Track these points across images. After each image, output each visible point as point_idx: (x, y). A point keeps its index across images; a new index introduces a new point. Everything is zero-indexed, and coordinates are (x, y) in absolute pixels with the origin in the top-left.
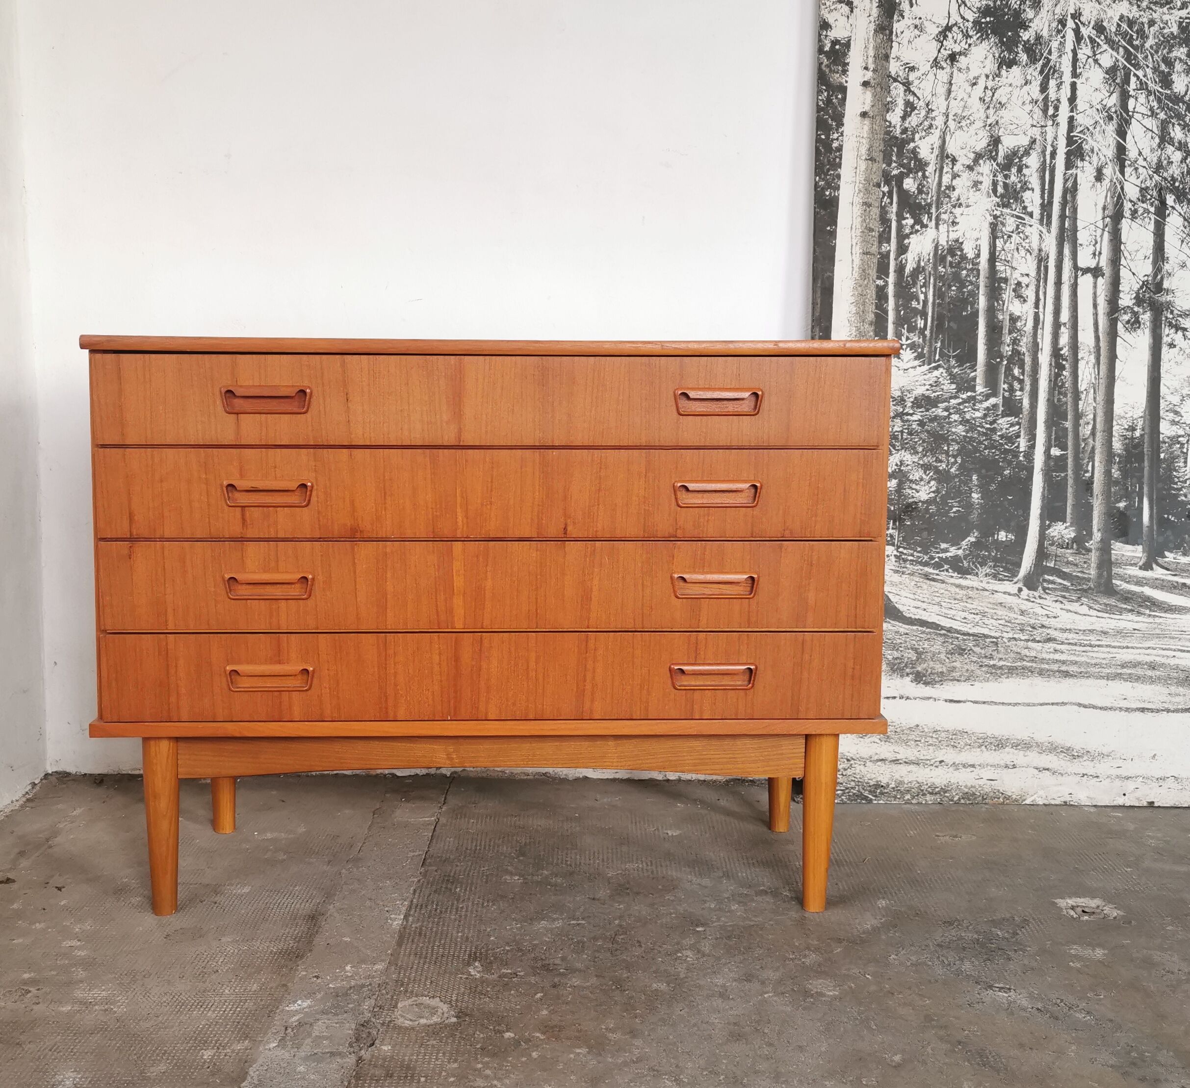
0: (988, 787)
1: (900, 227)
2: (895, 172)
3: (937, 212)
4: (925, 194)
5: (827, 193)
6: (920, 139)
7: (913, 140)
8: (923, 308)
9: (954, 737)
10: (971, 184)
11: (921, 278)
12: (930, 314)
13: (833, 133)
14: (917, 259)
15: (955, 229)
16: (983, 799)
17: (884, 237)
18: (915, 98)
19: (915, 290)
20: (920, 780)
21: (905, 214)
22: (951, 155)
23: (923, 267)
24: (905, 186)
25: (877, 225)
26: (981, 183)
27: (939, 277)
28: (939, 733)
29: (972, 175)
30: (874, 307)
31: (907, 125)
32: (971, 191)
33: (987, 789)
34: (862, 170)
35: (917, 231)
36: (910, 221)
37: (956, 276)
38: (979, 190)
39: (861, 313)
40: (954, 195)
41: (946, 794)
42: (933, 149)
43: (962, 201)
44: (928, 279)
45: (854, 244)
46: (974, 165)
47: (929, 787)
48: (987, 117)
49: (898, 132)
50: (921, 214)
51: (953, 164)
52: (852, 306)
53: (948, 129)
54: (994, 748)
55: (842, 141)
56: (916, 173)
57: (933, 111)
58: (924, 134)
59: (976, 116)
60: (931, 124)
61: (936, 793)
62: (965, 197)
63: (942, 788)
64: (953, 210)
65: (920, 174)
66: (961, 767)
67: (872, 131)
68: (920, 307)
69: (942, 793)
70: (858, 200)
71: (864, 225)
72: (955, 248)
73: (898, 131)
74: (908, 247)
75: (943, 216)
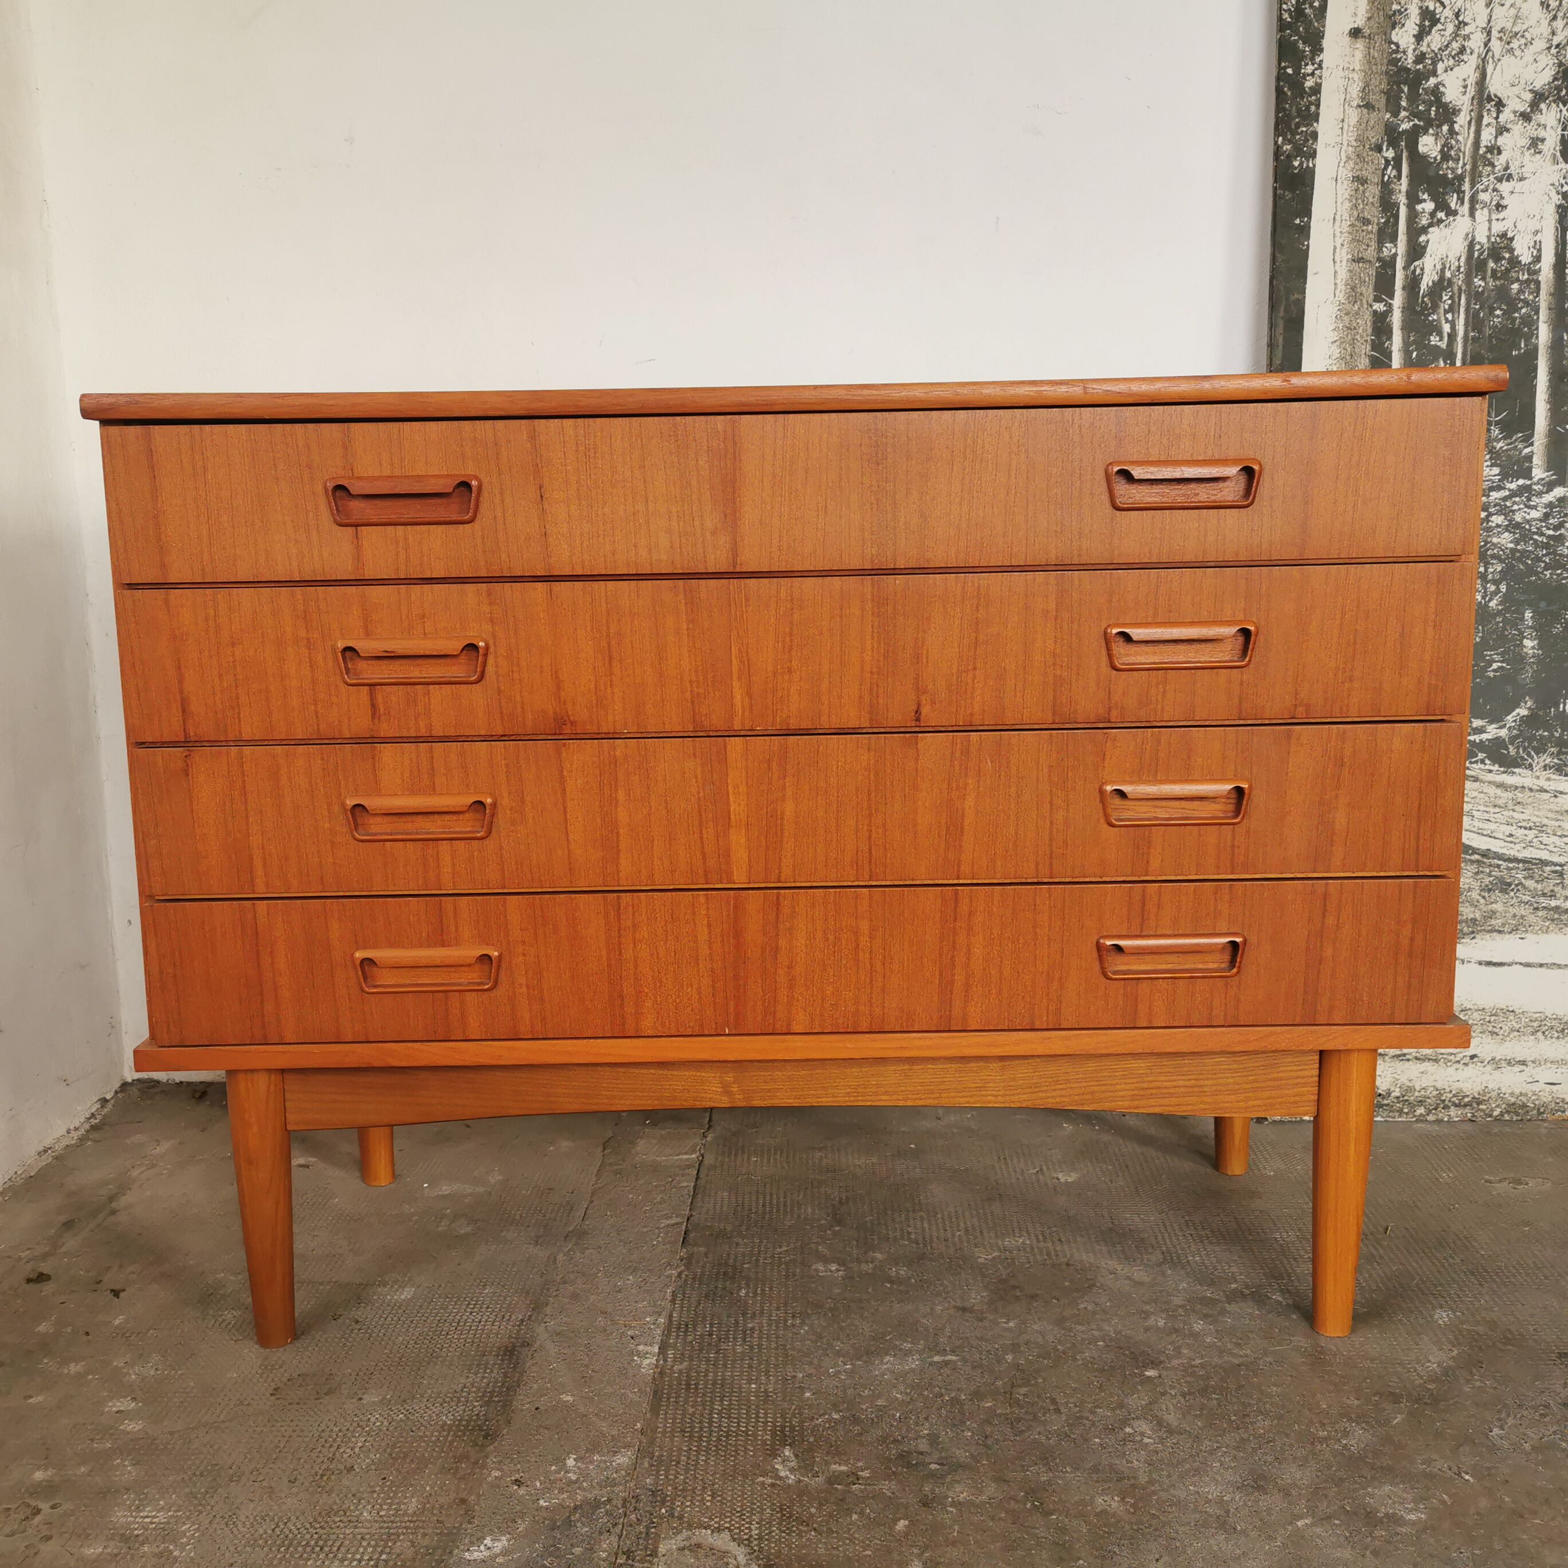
0: (1546, 1094)
1: (1413, 216)
2: (1405, 126)
3: (1472, 188)
4: (1453, 160)
5: (1296, 164)
6: (1446, 71)
7: (1434, 73)
8: (1447, 346)
9: (1493, 1018)
10: (1526, 142)
11: (1445, 298)
12: (1459, 356)
13: (1307, 65)
14: (1439, 267)
15: (1501, 216)
16: (1540, 1113)
17: (1387, 233)
18: (1438, 5)
19: (1435, 317)
20: (1439, 1085)
21: (1420, 194)
22: (1496, 96)
23: (1450, 280)
24: (1422, 149)
25: (1376, 214)
26: (1543, 140)
27: (1475, 295)
28: (1469, 1013)
29: (1529, 127)
30: (1369, 348)
31: (1424, 49)
32: (1527, 154)
33: (1546, 1098)
34: (1352, 124)
35: (1441, 221)
36: (1429, 206)
37: (1503, 294)
38: (1540, 153)
39: (1348, 358)
40: (1500, 161)
41: (1482, 1107)
42: (1465, 87)
43: (1512, 170)
44: (1457, 300)
45: (1338, 246)
46: (1532, 111)
47: (1454, 1096)
48: (1553, 33)
49: (1410, 61)
50: (1444, 194)
51: (1499, 112)
52: (1334, 347)
53: (1490, 54)
54: (1556, 1035)
55: (1320, 77)
56: (1440, 126)
57: (1466, 24)
58: (1451, 62)
59: (1534, 32)
60: (1463, 46)
61: (1465, 1106)
62: (1517, 163)
63: (1474, 1098)
64: (1498, 186)
65: (1445, 128)
66: (1504, 1064)
67: (1369, 59)
68: (1443, 345)
69: (1475, 1105)
70: (1346, 173)
71: (1355, 213)
72: (1502, 246)
73: (1411, 58)
74: (1425, 248)
75: (1483, 197)
